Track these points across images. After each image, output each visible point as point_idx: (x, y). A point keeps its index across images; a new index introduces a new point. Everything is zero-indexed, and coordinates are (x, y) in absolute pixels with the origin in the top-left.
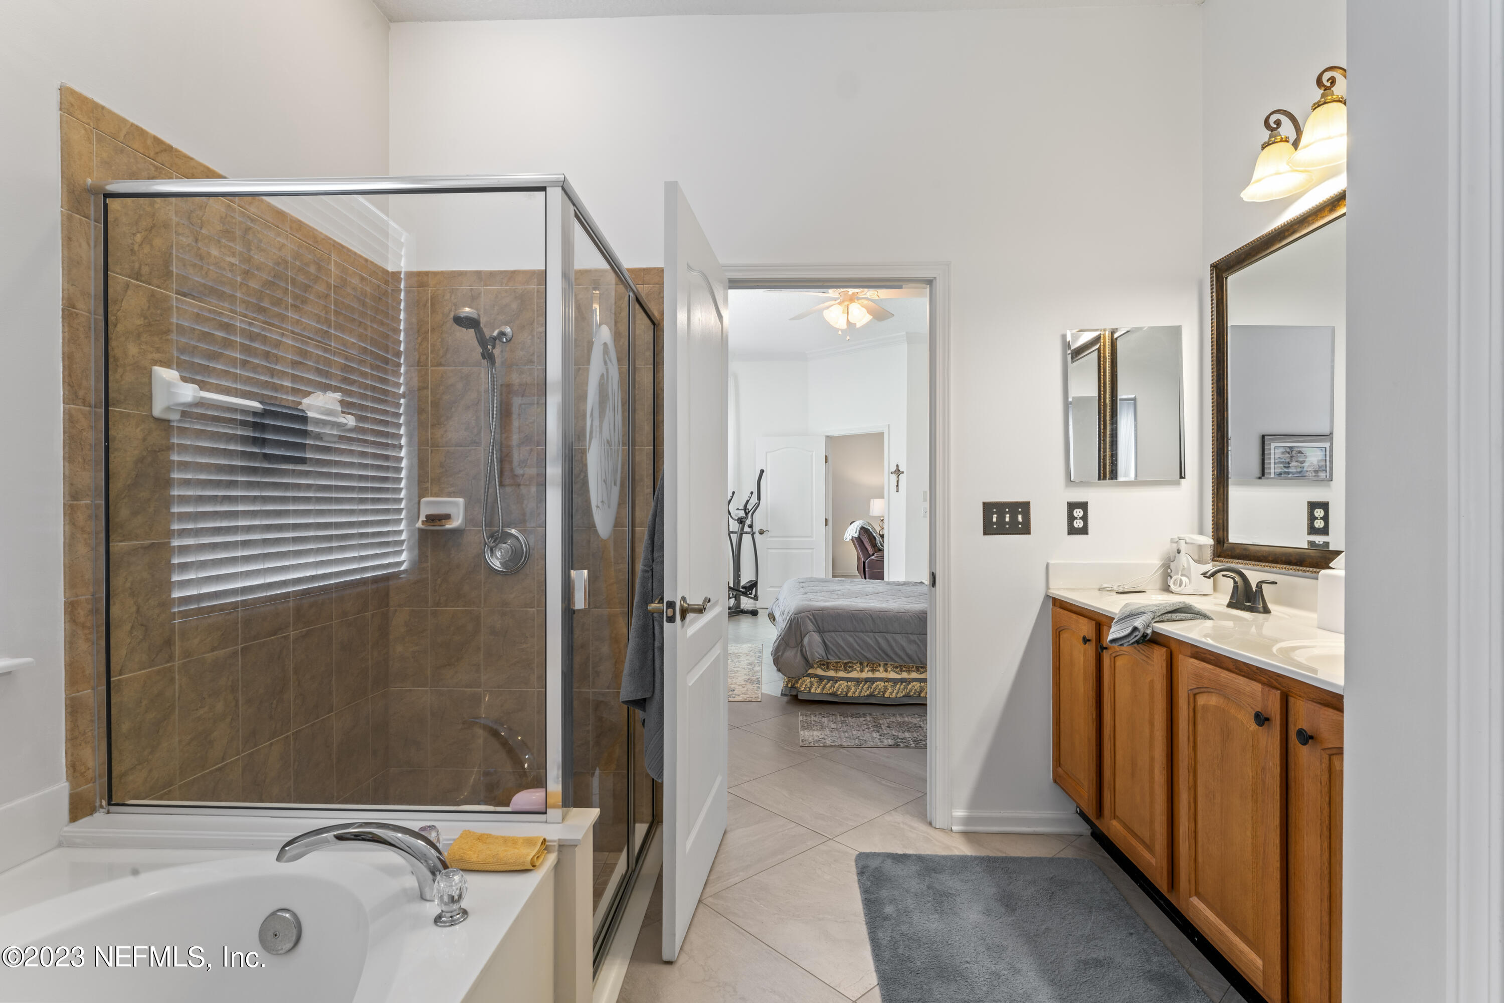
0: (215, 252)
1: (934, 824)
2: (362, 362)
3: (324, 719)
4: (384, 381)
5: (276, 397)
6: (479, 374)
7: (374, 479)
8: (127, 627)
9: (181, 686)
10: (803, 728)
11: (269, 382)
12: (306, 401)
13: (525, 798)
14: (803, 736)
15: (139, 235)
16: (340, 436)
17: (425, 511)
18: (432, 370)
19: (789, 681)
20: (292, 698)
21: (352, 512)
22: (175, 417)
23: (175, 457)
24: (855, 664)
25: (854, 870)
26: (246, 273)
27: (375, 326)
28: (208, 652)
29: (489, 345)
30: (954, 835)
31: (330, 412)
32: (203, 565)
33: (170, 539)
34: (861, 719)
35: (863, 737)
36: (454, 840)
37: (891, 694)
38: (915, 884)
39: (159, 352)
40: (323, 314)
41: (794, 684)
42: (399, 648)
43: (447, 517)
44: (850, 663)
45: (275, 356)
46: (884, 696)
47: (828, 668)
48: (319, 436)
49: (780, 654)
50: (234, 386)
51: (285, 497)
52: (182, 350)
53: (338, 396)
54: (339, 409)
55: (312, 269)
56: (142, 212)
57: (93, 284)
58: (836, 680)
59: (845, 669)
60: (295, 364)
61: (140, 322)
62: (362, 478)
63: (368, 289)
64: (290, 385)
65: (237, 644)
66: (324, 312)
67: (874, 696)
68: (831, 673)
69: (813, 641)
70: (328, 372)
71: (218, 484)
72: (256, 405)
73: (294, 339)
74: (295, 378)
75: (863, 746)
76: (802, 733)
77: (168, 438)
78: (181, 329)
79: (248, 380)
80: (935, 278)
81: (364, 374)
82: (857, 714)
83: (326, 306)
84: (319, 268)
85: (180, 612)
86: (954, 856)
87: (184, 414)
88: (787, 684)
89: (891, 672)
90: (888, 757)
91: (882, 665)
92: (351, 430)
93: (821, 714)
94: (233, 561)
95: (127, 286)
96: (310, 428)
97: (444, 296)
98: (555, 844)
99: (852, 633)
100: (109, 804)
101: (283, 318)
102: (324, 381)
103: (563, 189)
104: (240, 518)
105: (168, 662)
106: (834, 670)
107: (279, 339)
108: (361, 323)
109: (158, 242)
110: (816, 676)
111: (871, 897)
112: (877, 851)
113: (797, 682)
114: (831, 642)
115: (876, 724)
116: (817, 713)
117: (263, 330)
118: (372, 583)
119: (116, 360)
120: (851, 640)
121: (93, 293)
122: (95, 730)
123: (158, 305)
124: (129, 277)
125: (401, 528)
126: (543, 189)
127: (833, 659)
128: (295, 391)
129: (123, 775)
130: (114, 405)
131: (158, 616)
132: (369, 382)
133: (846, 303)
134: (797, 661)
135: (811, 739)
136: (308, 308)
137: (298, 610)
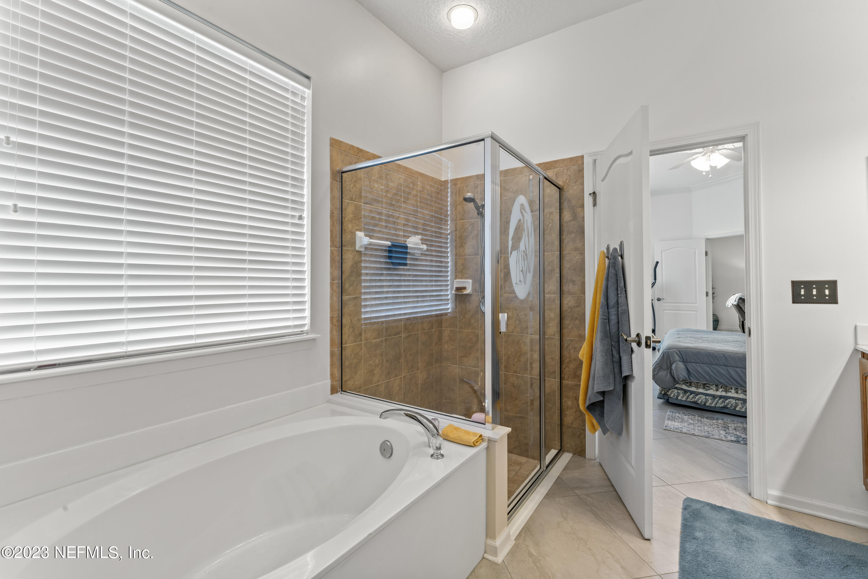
0: (376, 185)
1: (752, 495)
2: (431, 221)
3: (415, 373)
4: (440, 228)
5: (397, 239)
6: (478, 222)
7: (436, 271)
8: (348, 327)
9: (364, 351)
10: (669, 419)
11: (395, 233)
12: (408, 240)
13: (478, 416)
14: (667, 424)
15: (352, 184)
16: (422, 253)
17: (456, 285)
18: (459, 222)
19: (662, 390)
20: (403, 362)
21: (426, 286)
22: (363, 250)
23: (363, 265)
24: (712, 385)
25: (681, 506)
26: (387, 191)
27: (436, 205)
28: (373, 339)
29: (480, 208)
30: (768, 506)
31: (417, 244)
32: (372, 306)
33: (361, 295)
34: (714, 421)
35: (712, 432)
36: (445, 427)
37: (741, 408)
38: (724, 526)
39: (358, 226)
40: (415, 203)
41: (666, 392)
42: (446, 346)
43: (465, 288)
44: (708, 384)
45: (397, 223)
46: (735, 409)
47: (690, 385)
48: (413, 254)
49: (656, 373)
50: (383, 236)
51: (400, 279)
52: (366, 224)
53: (420, 237)
54: (420, 242)
55: (411, 186)
56: (353, 176)
57: (338, 205)
58: (697, 394)
59: (704, 388)
60: (405, 225)
61: (352, 216)
62: (431, 271)
63: (433, 190)
64: (402, 234)
65: (383, 338)
66: (415, 202)
67: (727, 408)
68: (693, 389)
69: (679, 368)
70: (417, 227)
71: (377, 274)
72: (389, 243)
73: (404, 215)
74: (404, 231)
75: (711, 437)
76: (666, 422)
77: (361, 257)
78: (365, 217)
79: (388, 234)
80: (747, 135)
81: (432, 226)
82: (711, 417)
83: (416, 200)
84: (414, 185)
85: (364, 323)
86: (763, 518)
87: (366, 248)
88: (661, 392)
89: (741, 394)
90: (728, 447)
91: (733, 389)
92: (425, 251)
93: (684, 413)
94: (382, 305)
95: (348, 203)
96: (408, 251)
97: (463, 188)
98: (486, 438)
99: (709, 365)
100: (342, 391)
101: (400, 207)
102: (415, 231)
103: (491, 137)
104: (384, 288)
105: (360, 341)
106: (695, 387)
107: (398, 215)
108: (430, 205)
109: (358, 186)
110: (682, 389)
111: (688, 524)
112: (701, 500)
113: (668, 392)
114: (692, 369)
115: (724, 426)
116: (681, 412)
117: (393, 213)
118: (435, 317)
119: (345, 230)
120: (708, 369)
121: (338, 208)
122: (338, 363)
123: (358, 208)
124: (349, 200)
125: (448, 293)
126: (483, 140)
127: (693, 380)
128: (404, 236)
129: (346, 381)
130: (344, 247)
131: (357, 324)
132: (434, 230)
133: (708, 154)
134: (668, 378)
135: (672, 427)
136: (409, 201)
137: (405, 325)
